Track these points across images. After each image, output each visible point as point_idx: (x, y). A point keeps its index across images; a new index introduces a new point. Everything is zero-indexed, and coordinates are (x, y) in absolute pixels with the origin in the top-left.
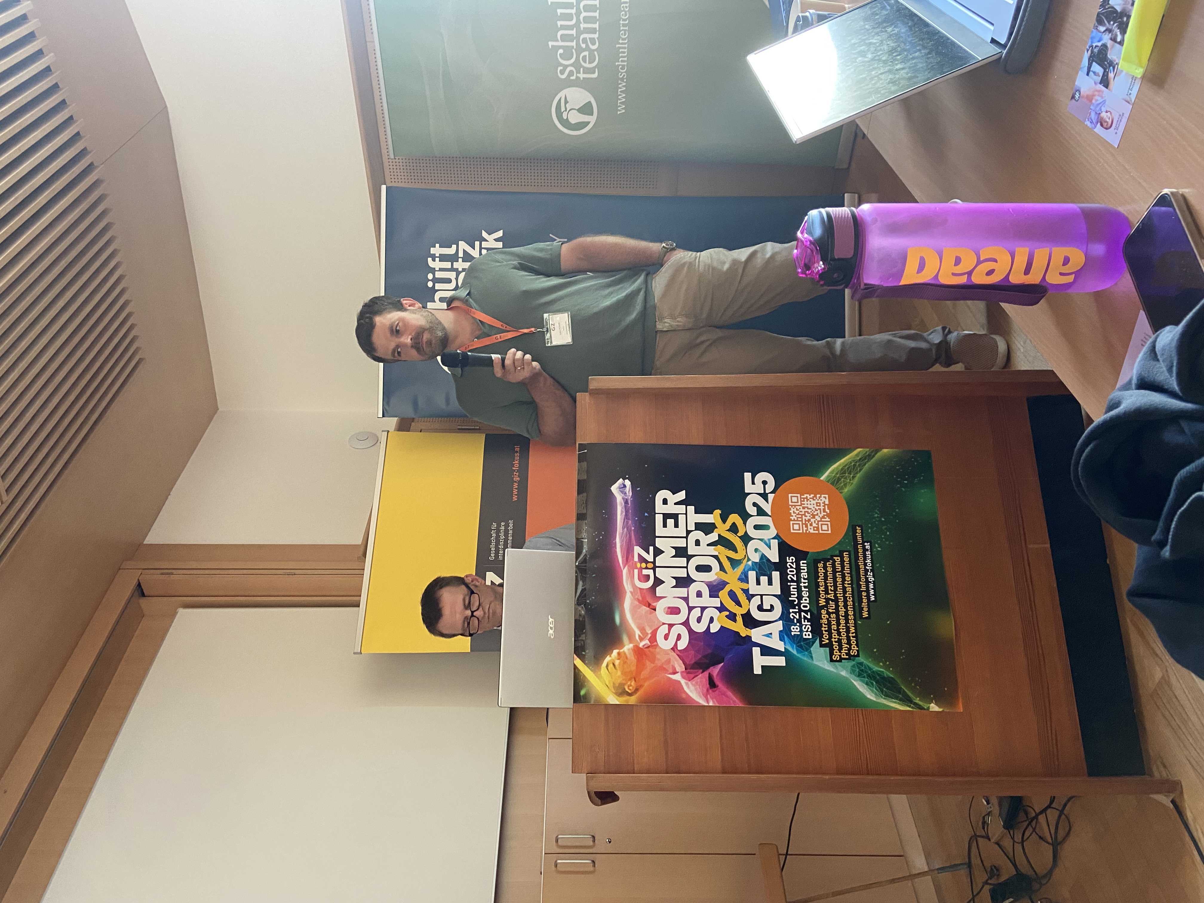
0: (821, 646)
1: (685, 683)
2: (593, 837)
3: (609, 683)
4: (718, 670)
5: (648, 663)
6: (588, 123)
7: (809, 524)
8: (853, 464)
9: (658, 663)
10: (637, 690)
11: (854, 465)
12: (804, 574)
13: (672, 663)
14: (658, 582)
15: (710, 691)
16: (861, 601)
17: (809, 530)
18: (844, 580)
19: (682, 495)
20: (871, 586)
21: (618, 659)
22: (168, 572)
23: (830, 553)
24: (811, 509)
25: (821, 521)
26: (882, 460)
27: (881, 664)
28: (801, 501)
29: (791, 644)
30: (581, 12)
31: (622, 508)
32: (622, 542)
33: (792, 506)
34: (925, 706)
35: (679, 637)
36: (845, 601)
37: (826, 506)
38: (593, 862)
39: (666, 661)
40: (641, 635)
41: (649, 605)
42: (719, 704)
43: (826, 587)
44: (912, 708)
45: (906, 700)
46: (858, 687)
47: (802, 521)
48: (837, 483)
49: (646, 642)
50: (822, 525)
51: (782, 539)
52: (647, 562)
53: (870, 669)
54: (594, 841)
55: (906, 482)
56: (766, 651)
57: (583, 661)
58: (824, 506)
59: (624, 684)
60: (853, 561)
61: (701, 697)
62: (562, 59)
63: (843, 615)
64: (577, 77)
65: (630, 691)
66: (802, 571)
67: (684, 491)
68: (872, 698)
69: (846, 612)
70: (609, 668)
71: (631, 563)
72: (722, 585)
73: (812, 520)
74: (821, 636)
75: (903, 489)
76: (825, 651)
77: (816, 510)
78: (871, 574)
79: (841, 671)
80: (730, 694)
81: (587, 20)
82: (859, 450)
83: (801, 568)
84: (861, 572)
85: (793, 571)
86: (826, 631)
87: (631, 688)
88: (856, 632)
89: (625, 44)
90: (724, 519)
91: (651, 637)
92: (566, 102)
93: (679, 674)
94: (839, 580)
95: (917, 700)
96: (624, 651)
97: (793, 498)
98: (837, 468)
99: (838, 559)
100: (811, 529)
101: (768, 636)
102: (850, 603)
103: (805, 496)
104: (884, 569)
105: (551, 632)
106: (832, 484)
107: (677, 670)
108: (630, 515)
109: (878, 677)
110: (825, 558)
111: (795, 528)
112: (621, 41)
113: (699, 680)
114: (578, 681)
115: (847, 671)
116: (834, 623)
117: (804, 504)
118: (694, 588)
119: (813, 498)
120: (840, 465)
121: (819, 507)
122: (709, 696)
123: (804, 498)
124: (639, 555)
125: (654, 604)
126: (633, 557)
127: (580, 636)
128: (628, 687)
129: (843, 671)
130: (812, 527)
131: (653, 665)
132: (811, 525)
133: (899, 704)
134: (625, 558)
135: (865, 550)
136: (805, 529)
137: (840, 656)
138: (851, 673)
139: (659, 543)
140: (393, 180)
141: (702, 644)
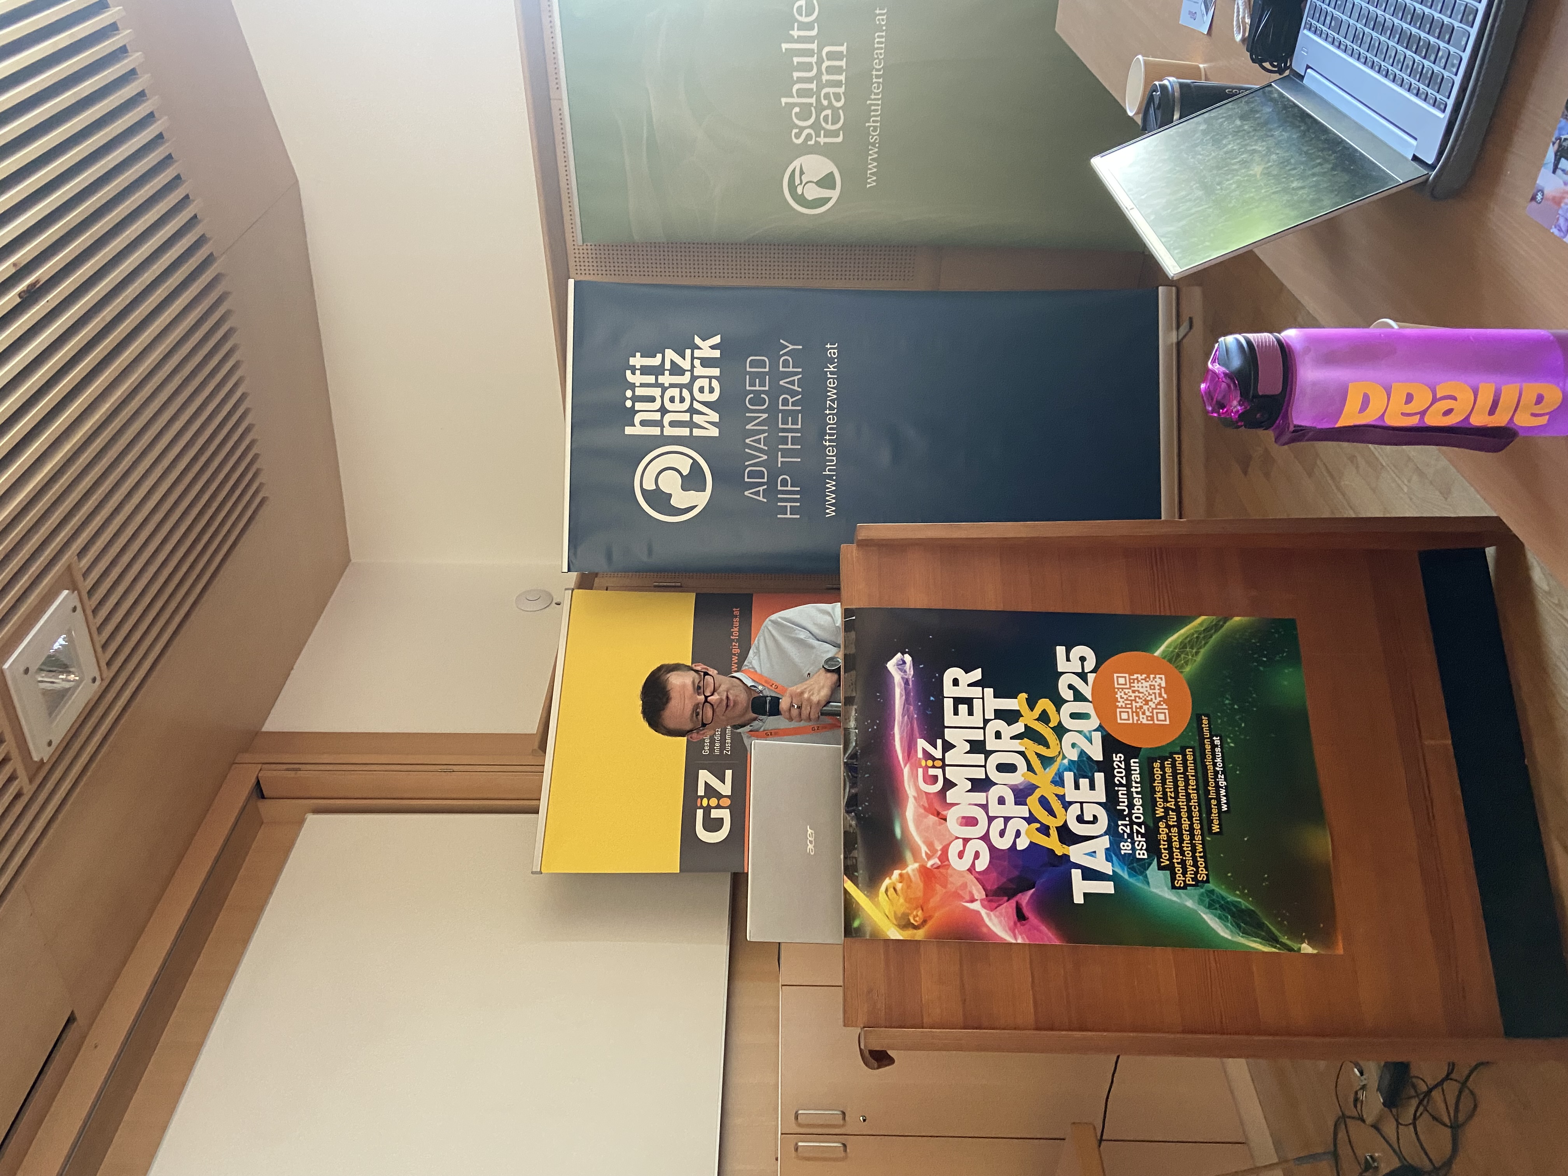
0: (1160, 868)
1: (986, 913)
2: (844, 1113)
3: (890, 912)
4: (1028, 898)
5: (938, 887)
6: (829, 199)
7: (1140, 713)
8: (1195, 636)
9: (951, 888)
10: (925, 922)
11: (1197, 637)
12: (1136, 777)
13: (969, 888)
14: (949, 784)
15: (1019, 924)
16: (1209, 812)
17: (1141, 720)
18: (1187, 784)
19: (977, 674)
20: (1223, 792)
21: (901, 882)
22: (294, 768)
23: (1169, 750)
24: (1143, 693)
25: (1156, 708)
26: (1234, 631)
27: (1238, 892)
28: (1130, 683)
29: (1120, 865)
30: (823, 61)
31: (901, 690)
32: (901, 733)
33: (1118, 689)
34: (1295, 946)
35: (977, 855)
36: (1190, 811)
37: (1163, 690)
38: (845, 1145)
39: (963, 884)
40: (929, 852)
41: (938, 814)
42: (1029, 940)
43: (1165, 793)
44: (1279, 949)
45: (1272, 940)
46: (1209, 922)
47: (1131, 708)
48: (1176, 659)
49: (935, 861)
50: (1157, 713)
51: (1105, 730)
52: (934, 759)
53: (1223, 898)
54: (844, 1118)
55: (1265, 659)
56: (1089, 874)
57: (856, 884)
58: (1160, 689)
59: (908, 915)
60: (1198, 759)
61: (1006, 932)
62: (800, 120)
63: (1187, 829)
64: (816, 141)
65: (916, 924)
66: (1133, 772)
67: (980, 669)
68: (1226, 936)
69: (1191, 826)
70: (889, 893)
71: (913, 760)
72: (1030, 789)
73: (1145, 707)
74: (1159, 857)
75: (1261, 668)
76: (1164, 874)
77: (1150, 694)
78: (1223, 777)
79: (1186, 901)
80: (1044, 928)
81: (830, 70)
82: (1203, 618)
83: (1132, 768)
84: (1209, 774)
85: (1122, 773)
86: (1165, 849)
87: (917, 919)
88: (1204, 851)
89: (878, 99)
90: (1031, 705)
91: (941, 854)
92: (802, 173)
93: (978, 903)
94: (1181, 784)
95: (1285, 940)
96: (907, 873)
97: (1120, 679)
98: (1175, 640)
99: (1178, 758)
100: (1143, 718)
101: (1092, 856)
102: (1196, 814)
103: (1135, 676)
104: (1239, 770)
105: (810, 846)
106: (1170, 661)
107: (976, 897)
108: (911, 699)
109: (1234, 910)
110: (1163, 755)
111: (1123, 717)
112: (873, 97)
113: (1004, 911)
114: (850, 910)
115: (1194, 902)
116: (1176, 839)
117: (1134, 687)
118: (994, 793)
119: (1145, 679)
120: (1178, 638)
121: (1154, 691)
122: (1016, 931)
123: (1134, 679)
124: (924, 750)
125: (944, 813)
126: (916, 752)
127: (850, 852)
128: (914, 918)
129: (1189, 901)
130: (1145, 716)
131: (944, 891)
132: (1144, 713)
133: (1261, 943)
134: (906, 754)
135: (1214, 746)
136: (1136, 718)
137: (1184, 881)
138: (1199, 904)
139: (949, 735)
140: (579, 272)
141: (1006, 863)
